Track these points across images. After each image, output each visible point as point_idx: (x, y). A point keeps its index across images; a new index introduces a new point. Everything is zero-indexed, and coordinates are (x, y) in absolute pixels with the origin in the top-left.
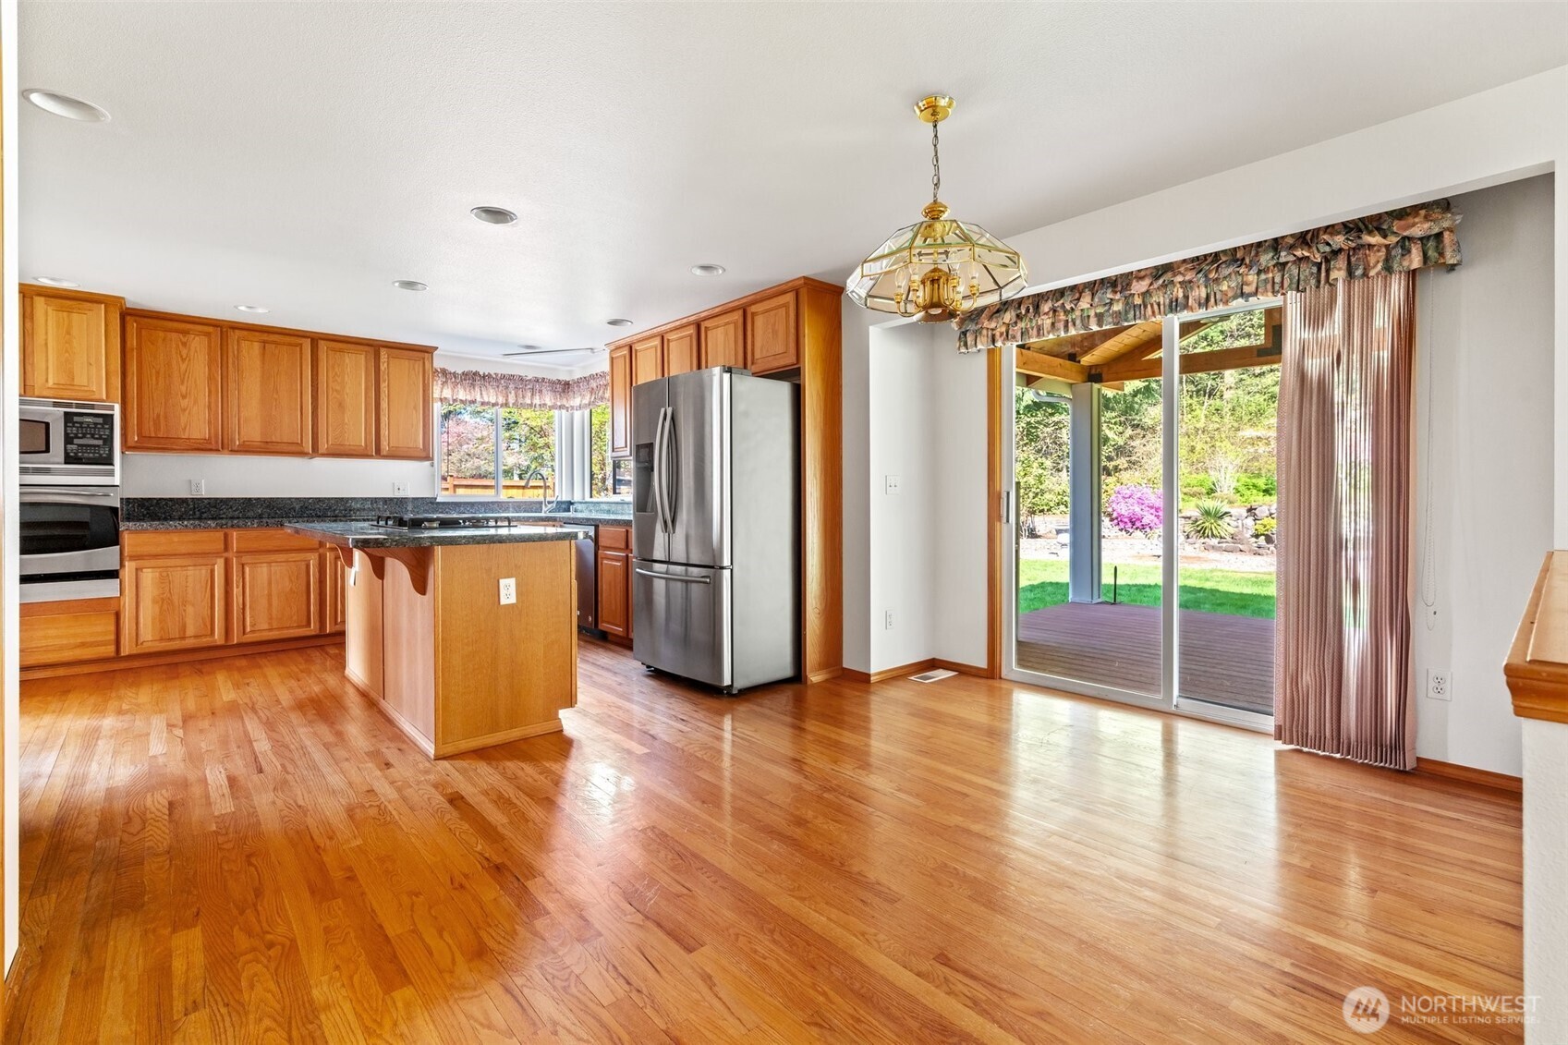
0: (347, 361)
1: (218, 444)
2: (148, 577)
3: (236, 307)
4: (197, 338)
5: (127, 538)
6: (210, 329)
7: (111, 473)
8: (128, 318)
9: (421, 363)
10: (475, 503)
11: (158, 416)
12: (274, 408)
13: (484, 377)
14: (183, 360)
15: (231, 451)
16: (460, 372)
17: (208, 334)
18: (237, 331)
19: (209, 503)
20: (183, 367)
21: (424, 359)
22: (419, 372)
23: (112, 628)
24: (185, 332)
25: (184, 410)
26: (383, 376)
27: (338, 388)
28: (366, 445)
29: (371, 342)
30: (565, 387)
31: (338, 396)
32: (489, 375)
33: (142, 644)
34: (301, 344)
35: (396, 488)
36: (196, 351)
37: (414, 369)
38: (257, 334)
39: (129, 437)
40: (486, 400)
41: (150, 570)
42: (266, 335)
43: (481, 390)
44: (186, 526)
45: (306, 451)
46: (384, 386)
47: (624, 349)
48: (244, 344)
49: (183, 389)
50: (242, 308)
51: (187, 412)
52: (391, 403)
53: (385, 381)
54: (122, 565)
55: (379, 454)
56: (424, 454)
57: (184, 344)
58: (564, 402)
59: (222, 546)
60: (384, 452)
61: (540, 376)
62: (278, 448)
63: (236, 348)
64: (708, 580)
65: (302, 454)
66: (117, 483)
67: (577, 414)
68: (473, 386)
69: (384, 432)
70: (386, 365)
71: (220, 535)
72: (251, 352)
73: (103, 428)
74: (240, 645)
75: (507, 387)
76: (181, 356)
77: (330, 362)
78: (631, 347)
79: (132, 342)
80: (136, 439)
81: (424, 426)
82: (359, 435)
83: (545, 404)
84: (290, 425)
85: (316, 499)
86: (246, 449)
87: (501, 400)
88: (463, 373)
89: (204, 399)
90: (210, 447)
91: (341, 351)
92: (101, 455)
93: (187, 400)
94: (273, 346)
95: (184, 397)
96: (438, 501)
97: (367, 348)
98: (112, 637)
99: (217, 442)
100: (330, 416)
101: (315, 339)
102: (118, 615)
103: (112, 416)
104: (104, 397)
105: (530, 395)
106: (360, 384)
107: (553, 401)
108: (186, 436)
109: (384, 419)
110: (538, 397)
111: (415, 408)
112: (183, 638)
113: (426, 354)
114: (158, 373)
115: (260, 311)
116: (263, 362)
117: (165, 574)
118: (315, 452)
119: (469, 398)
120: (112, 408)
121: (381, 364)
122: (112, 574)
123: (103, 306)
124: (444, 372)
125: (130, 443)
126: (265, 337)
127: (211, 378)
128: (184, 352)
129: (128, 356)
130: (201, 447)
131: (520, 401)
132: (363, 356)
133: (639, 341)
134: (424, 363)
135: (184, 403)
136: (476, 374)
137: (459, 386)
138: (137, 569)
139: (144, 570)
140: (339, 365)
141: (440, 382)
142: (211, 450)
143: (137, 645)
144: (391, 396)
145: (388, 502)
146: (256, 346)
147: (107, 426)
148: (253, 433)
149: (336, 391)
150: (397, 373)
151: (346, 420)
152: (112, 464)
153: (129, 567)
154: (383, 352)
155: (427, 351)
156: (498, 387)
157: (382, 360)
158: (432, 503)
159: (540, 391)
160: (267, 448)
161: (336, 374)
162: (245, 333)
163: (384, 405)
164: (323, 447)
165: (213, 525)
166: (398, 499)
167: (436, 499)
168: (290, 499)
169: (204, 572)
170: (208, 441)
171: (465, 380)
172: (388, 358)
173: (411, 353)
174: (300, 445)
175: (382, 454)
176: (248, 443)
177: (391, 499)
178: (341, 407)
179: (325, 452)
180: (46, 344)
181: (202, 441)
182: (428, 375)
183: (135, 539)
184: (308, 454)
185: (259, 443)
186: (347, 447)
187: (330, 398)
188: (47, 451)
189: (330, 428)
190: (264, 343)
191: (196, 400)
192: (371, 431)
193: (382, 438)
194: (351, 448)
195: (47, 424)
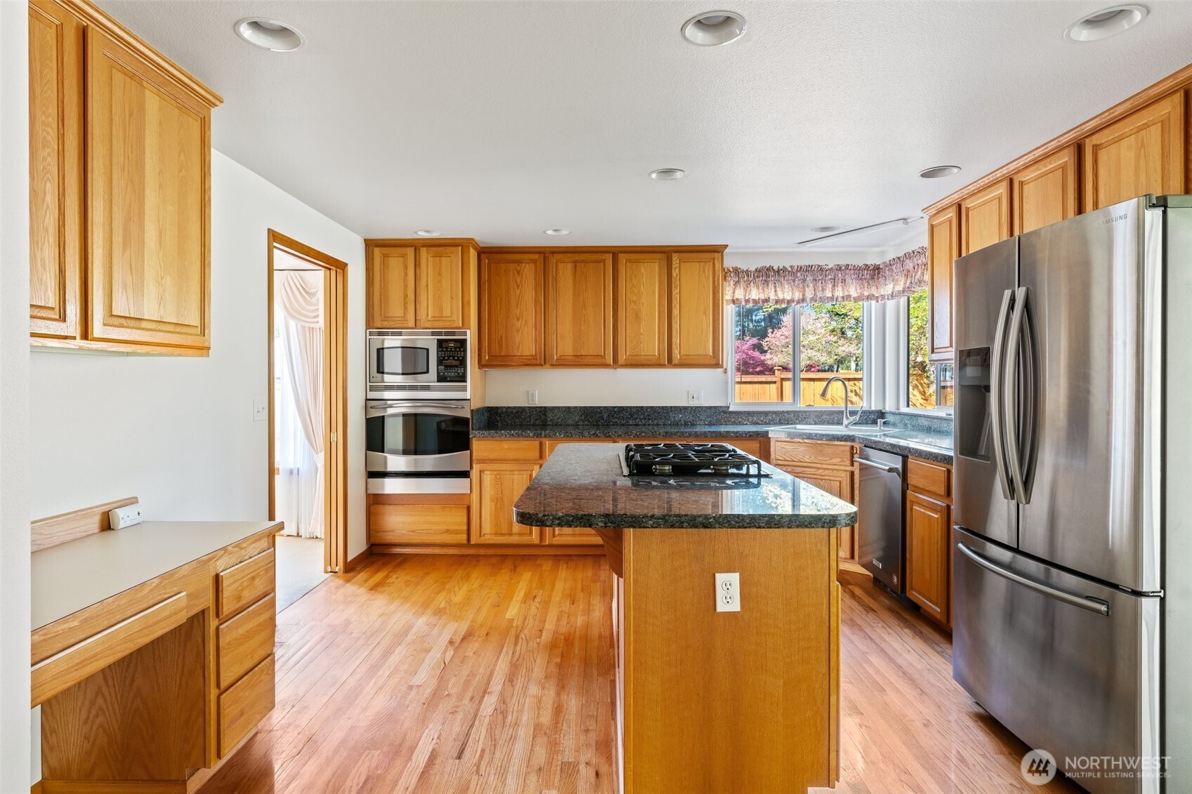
0: (643, 270)
1: (542, 360)
2: (488, 478)
3: (544, 232)
4: (527, 266)
5: (475, 444)
6: (536, 256)
7: (464, 389)
8: (482, 255)
9: (711, 263)
10: (770, 412)
11: (501, 336)
12: (583, 322)
13: (778, 272)
14: (518, 286)
15: (551, 365)
16: (753, 269)
17: (534, 261)
18: (555, 255)
19: (540, 412)
20: (518, 292)
21: (714, 259)
22: (709, 274)
23: (465, 519)
24: (519, 262)
25: (518, 331)
26: (675, 282)
27: (635, 298)
28: (659, 355)
29: (663, 249)
30: (875, 273)
31: (635, 307)
32: (784, 269)
33: (484, 536)
34: (604, 260)
35: (691, 398)
36: (526, 277)
37: (704, 272)
38: (570, 255)
39: (483, 357)
40: (781, 297)
41: (489, 472)
43: (775, 287)
44: (513, 435)
45: (608, 363)
46: (675, 292)
47: (951, 209)
48: (561, 266)
49: (518, 312)
50: (550, 232)
51: (520, 332)
52: (682, 309)
53: (676, 288)
54: (471, 467)
55: (670, 363)
56: (713, 362)
57: (519, 273)
58: (874, 291)
59: (538, 455)
60: (675, 361)
61: (843, 262)
62: (586, 361)
63: (554, 270)
64: (1104, 608)
65: (606, 366)
66: (468, 398)
67: (890, 304)
68: (766, 282)
69: (676, 340)
70: (677, 270)
71: (537, 443)
72: (565, 272)
73: (460, 351)
74: (551, 546)
75: (804, 280)
76: (517, 283)
77: (628, 275)
78: (960, 206)
79: (485, 276)
80: (487, 358)
81: (714, 331)
82: (652, 345)
83: (849, 296)
84: (595, 339)
85: (621, 407)
86: (562, 363)
87: (797, 296)
88: (756, 270)
89: (531, 320)
90: (534, 362)
91: (637, 261)
92: (458, 374)
93: (520, 322)
94: (583, 265)
95: (518, 319)
96: (730, 410)
97: (660, 256)
98: (465, 527)
99: (541, 358)
100: (628, 326)
101: (616, 253)
102: (469, 509)
103: (465, 340)
104: (461, 326)
105: (830, 286)
106: (654, 293)
107: (859, 291)
108: (520, 354)
109: (676, 326)
110: (840, 289)
111: (705, 313)
112: (511, 534)
113: (716, 254)
114: (501, 300)
115: (564, 232)
116: (575, 280)
117: (498, 477)
118: (616, 364)
119: (762, 297)
120: (465, 334)
121: (673, 270)
122: (465, 474)
123: (460, 247)
124: (737, 271)
125: (484, 362)
126: (577, 257)
127: (536, 302)
128: (518, 281)
129: (482, 286)
130: (529, 362)
131: (819, 294)
132: (657, 265)
133: (972, 195)
134: (714, 264)
135: (518, 324)
136: (770, 269)
137: (752, 284)
138: (480, 471)
139: (486, 472)
140: (636, 276)
141: (732, 283)
142: (536, 365)
143: (480, 536)
144: (682, 302)
145: (683, 411)
146: (570, 266)
147: (462, 349)
148: (566, 347)
149: (633, 301)
150: (690, 277)
151: (642, 331)
152: (466, 382)
153: (476, 468)
154: (675, 258)
155: (716, 251)
156: (794, 281)
157: (674, 266)
158: (725, 412)
159: (844, 281)
160: (578, 362)
161: (633, 284)
162: (561, 255)
163: (676, 312)
164: (622, 358)
165: (531, 435)
166: (692, 407)
167: (729, 407)
168: (599, 407)
169: (525, 476)
170: (534, 357)
171: (758, 277)
172: (680, 263)
173: (702, 255)
174: (603, 357)
175: (673, 363)
176: (562, 358)
177: (685, 408)
178: (637, 317)
179: (624, 363)
180: (427, 285)
181: (530, 357)
182: (719, 276)
183: (481, 446)
184: (610, 365)
185: (571, 357)
186: (642, 357)
187: (628, 309)
188: (427, 372)
189: (628, 340)
190: (575, 262)
191: (526, 320)
192: (664, 339)
193: (674, 346)
194: (646, 358)
195: (428, 350)
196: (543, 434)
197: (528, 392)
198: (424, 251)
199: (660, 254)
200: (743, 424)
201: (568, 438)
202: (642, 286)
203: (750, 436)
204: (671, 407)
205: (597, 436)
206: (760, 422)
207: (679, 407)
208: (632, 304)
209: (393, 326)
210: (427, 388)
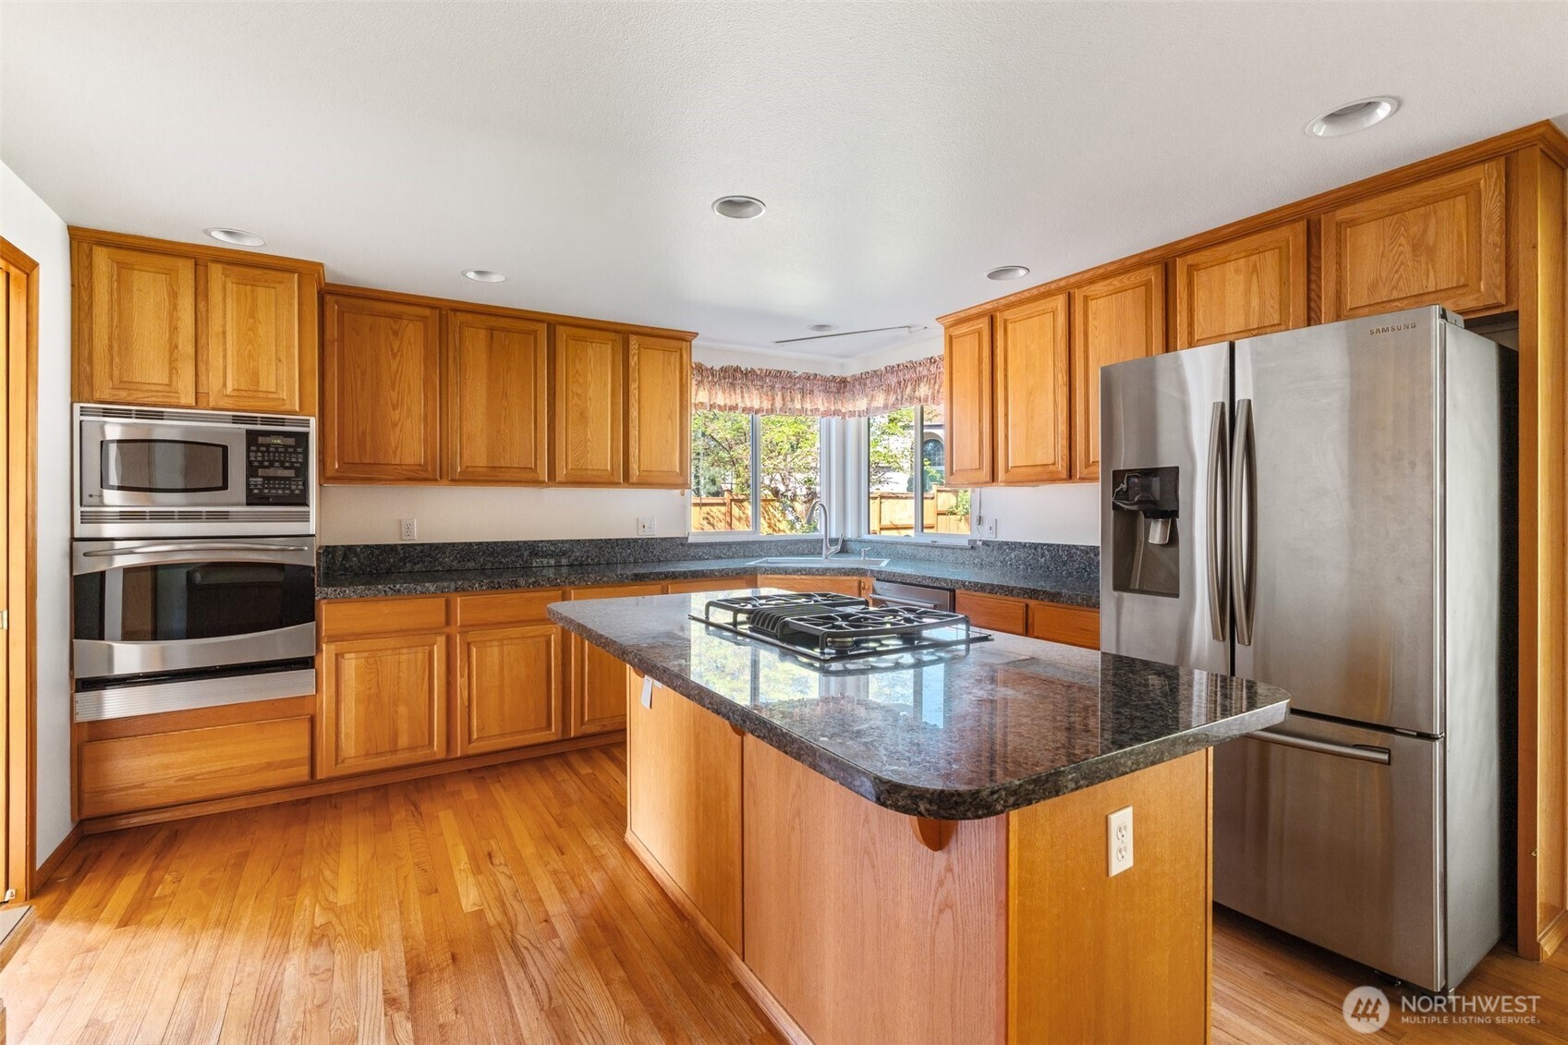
0: (591, 352)
1: (437, 472)
2: (351, 664)
3: (464, 274)
4: (410, 325)
5: (326, 611)
6: (427, 312)
7: (305, 518)
8: (328, 298)
9: (678, 353)
10: (734, 543)
11: (364, 433)
12: (503, 419)
13: (746, 374)
14: (394, 355)
15: (452, 480)
16: (717, 368)
17: (424, 319)
18: (458, 314)
19: (422, 552)
20: (394, 365)
21: (681, 349)
22: (675, 368)
23: (306, 740)
24: (397, 317)
25: (395, 425)
26: (634, 374)
27: (579, 391)
28: (612, 469)
29: (618, 328)
30: (840, 386)
31: (579, 403)
32: (753, 371)
33: (343, 762)
34: (536, 331)
35: (641, 526)
36: (409, 343)
37: (670, 363)
38: (483, 317)
39: (328, 465)
40: (749, 405)
41: (353, 655)
42: (494, 318)
43: (742, 392)
44: (399, 591)
45: (541, 479)
46: (633, 386)
47: (981, 320)
48: (468, 332)
49: (394, 395)
51: (399, 427)
52: (642, 410)
53: (635, 382)
54: (319, 649)
55: (627, 480)
56: (678, 480)
57: (396, 333)
58: (839, 406)
59: (443, 619)
60: (634, 479)
61: (811, 371)
62: (508, 476)
63: (457, 337)
64: (1385, 757)
65: (537, 483)
66: (312, 531)
67: (852, 422)
68: (733, 385)
69: (634, 450)
70: (636, 358)
71: (441, 602)
72: (475, 346)
73: (295, 452)
74: (466, 758)
75: (773, 388)
76: (392, 350)
77: (570, 356)
78: (992, 317)
79: (332, 331)
80: (337, 467)
82: (602, 455)
83: (817, 410)
84: (523, 444)
86: (471, 478)
87: (766, 405)
88: (721, 369)
89: (418, 409)
90: (425, 476)
91: (584, 339)
92: (292, 491)
93: (397, 412)
94: (503, 334)
95: (395, 407)
96: (690, 541)
97: (613, 335)
98: (306, 753)
99: (434, 470)
100: (569, 429)
101: (553, 324)
102: (313, 721)
103: (306, 435)
104: (298, 409)
105: (799, 397)
106: (606, 385)
107: (826, 405)
108: (398, 462)
109: (634, 433)
110: (809, 401)
111: (670, 417)
112: (394, 751)
113: (684, 343)
114: (363, 374)
115: (495, 279)
116: (490, 356)
117: (371, 661)
118: (552, 480)
119: (729, 403)
120: (306, 423)
121: (631, 357)
122: (306, 663)
123: (296, 275)
124: (702, 368)
125: (329, 473)
126: (493, 322)
127: (427, 381)
128: (396, 345)
129: (328, 350)
130: (415, 475)
131: (789, 405)
132: (609, 347)
133: (1010, 306)
134: (681, 356)
135: (396, 415)
136: (737, 369)
137: (717, 386)
138: (337, 655)
139: (347, 656)
140: (580, 360)
141: (697, 382)
142: (425, 480)
143: (337, 763)
144: (642, 400)
145: (632, 544)
146: (483, 334)
147: (299, 450)
148: (477, 454)
149: (577, 394)
150: (649, 370)
151: (589, 436)
152: (307, 505)
153: (328, 651)
154: (634, 341)
155: (686, 339)
156: (762, 387)
157: (632, 352)
158: (682, 545)
159: (812, 392)
160: (494, 476)
161: (577, 372)
162: (470, 316)
163: (634, 413)
164: (561, 473)
165: (432, 589)
166: (643, 540)
167: (687, 538)
168: (515, 542)
169: (420, 656)
170: (423, 467)
171: (724, 378)
172: (639, 348)
173: (666, 342)
174: (534, 470)
175: (631, 481)
176: (471, 469)
177: (635, 540)
178: (583, 416)
179: (564, 480)
180: (224, 333)
181: (416, 468)
182: (687, 372)
183: (335, 612)
184: (544, 482)
185: (485, 470)
186: (590, 472)
187: (570, 405)
188: (225, 487)
189: (570, 447)
190: (491, 330)
191: (409, 410)
192: (618, 450)
193: (631, 459)
194: (595, 473)
195: (225, 448)
196: (449, 587)
197: (401, 519)
198: (216, 271)
199: (614, 334)
200: (704, 559)
201: (494, 591)
202: (589, 374)
204: (617, 540)
205: (539, 585)
206: (723, 556)
207: (626, 539)
208: (576, 397)
209: (139, 401)
210: (223, 517)
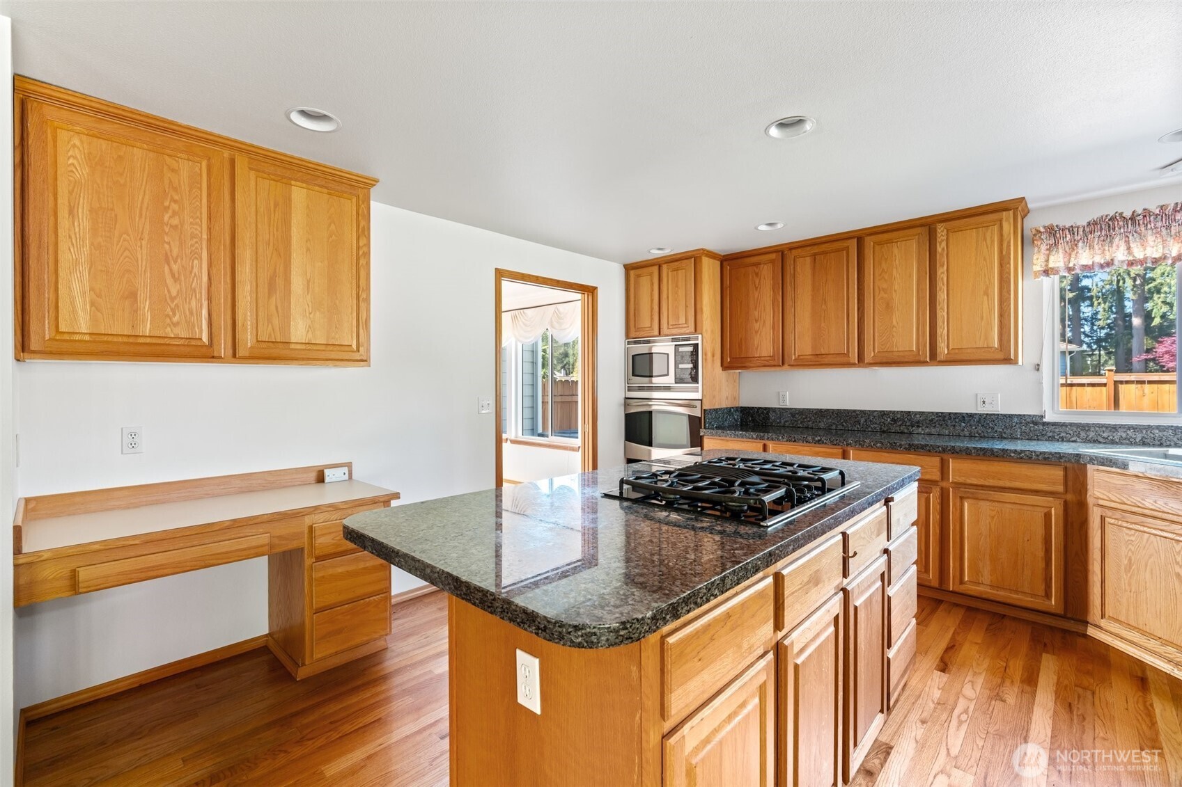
0: (896, 251)
1: (782, 360)
4: (765, 266)
5: (706, 442)
6: (774, 255)
7: (697, 390)
8: (724, 263)
9: (996, 228)
11: (741, 339)
12: (823, 319)
14: (756, 288)
15: (790, 365)
17: (772, 261)
18: (793, 251)
19: (791, 413)
20: (756, 294)
21: (1001, 221)
22: (993, 241)
24: (757, 264)
25: (756, 332)
27: (885, 286)
28: (918, 350)
31: (886, 296)
34: (848, 247)
35: (980, 402)
36: (764, 278)
37: (985, 239)
38: (809, 248)
39: (725, 360)
42: (816, 247)
43: (1127, 242)
45: (852, 361)
46: (941, 272)
49: (756, 313)
51: (758, 334)
53: (943, 266)
55: (934, 359)
56: (1000, 356)
57: (757, 274)
60: (941, 357)
62: (826, 361)
63: (792, 267)
65: (850, 365)
66: (700, 397)
68: (1109, 238)
69: (942, 330)
70: (944, 244)
72: (804, 270)
73: (692, 354)
76: (755, 286)
77: (876, 259)
79: (727, 282)
80: (729, 360)
81: (1001, 316)
82: (909, 337)
84: (840, 336)
85: (881, 412)
86: (801, 363)
88: (1089, 224)
89: (769, 321)
90: (771, 363)
91: (890, 241)
92: (692, 375)
93: (758, 323)
94: (823, 257)
95: (757, 321)
96: (1044, 420)
97: (919, 230)
99: (778, 359)
100: (876, 317)
101: (860, 238)
103: (697, 344)
104: (694, 330)
106: (911, 276)
108: (758, 356)
109: (942, 314)
111: (986, 293)
113: (1004, 213)
114: (741, 303)
116: (814, 274)
118: (862, 362)
119: (1101, 259)
120: (696, 339)
121: (938, 244)
123: (693, 259)
124: (1051, 231)
125: (725, 365)
126: (816, 249)
127: (774, 301)
128: (757, 281)
129: (724, 294)
130: (767, 363)
132: (915, 242)
134: (1001, 227)
135: (757, 326)
136: (1117, 217)
137: (1080, 244)
140: (886, 259)
141: (1044, 248)
142: (774, 366)
144: (951, 282)
146: (808, 260)
147: (695, 353)
148: (804, 346)
149: (883, 289)
150: (960, 250)
151: (895, 323)
152: (698, 383)
154: (941, 229)
155: (1015, 208)
156: (1167, 228)
157: (938, 240)
158: (1036, 423)
160: (818, 361)
161: (883, 270)
162: (800, 250)
163: (942, 296)
164: (869, 355)
165: (755, 436)
166: (981, 415)
167: (1042, 417)
168: (854, 411)
170: (772, 358)
171: (1093, 232)
172: (947, 234)
173: (981, 218)
174: (847, 355)
175: (938, 359)
176: (801, 357)
177: (971, 415)
178: (889, 307)
179: (872, 361)
180: (668, 297)
181: (768, 358)
182: (1009, 242)
183: (711, 443)
184: (854, 364)
185: (811, 357)
186: (895, 354)
187: (876, 300)
188: (668, 375)
189: (876, 334)
190: (814, 255)
191: (764, 322)
192: (924, 332)
193: (939, 339)
194: (901, 354)
195: (668, 354)
196: (766, 437)
197: (779, 393)
198: (665, 267)
199: (920, 228)
202: (895, 270)
203: (1045, 459)
204: (950, 413)
206: (1101, 440)
207: (960, 413)
208: (881, 292)
209: (643, 336)
210: (668, 389)
